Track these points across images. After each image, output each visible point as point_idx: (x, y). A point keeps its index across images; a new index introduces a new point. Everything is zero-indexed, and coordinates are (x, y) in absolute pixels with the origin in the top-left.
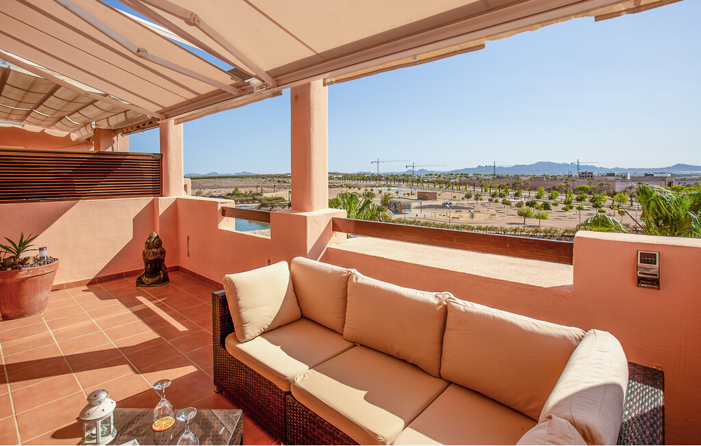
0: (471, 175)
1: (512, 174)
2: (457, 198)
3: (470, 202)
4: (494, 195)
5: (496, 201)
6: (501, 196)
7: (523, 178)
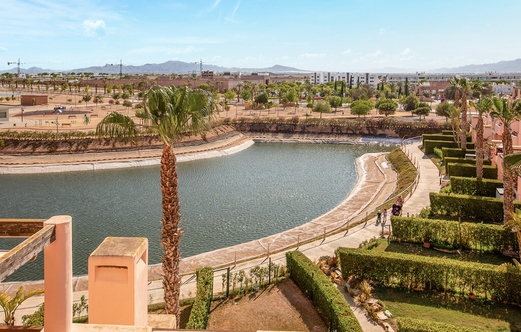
0: (96, 75)
1: (141, 73)
2: (73, 101)
3: (88, 105)
4: (116, 97)
5: (117, 103)
6: (124, 97)
7: (150, 78)
